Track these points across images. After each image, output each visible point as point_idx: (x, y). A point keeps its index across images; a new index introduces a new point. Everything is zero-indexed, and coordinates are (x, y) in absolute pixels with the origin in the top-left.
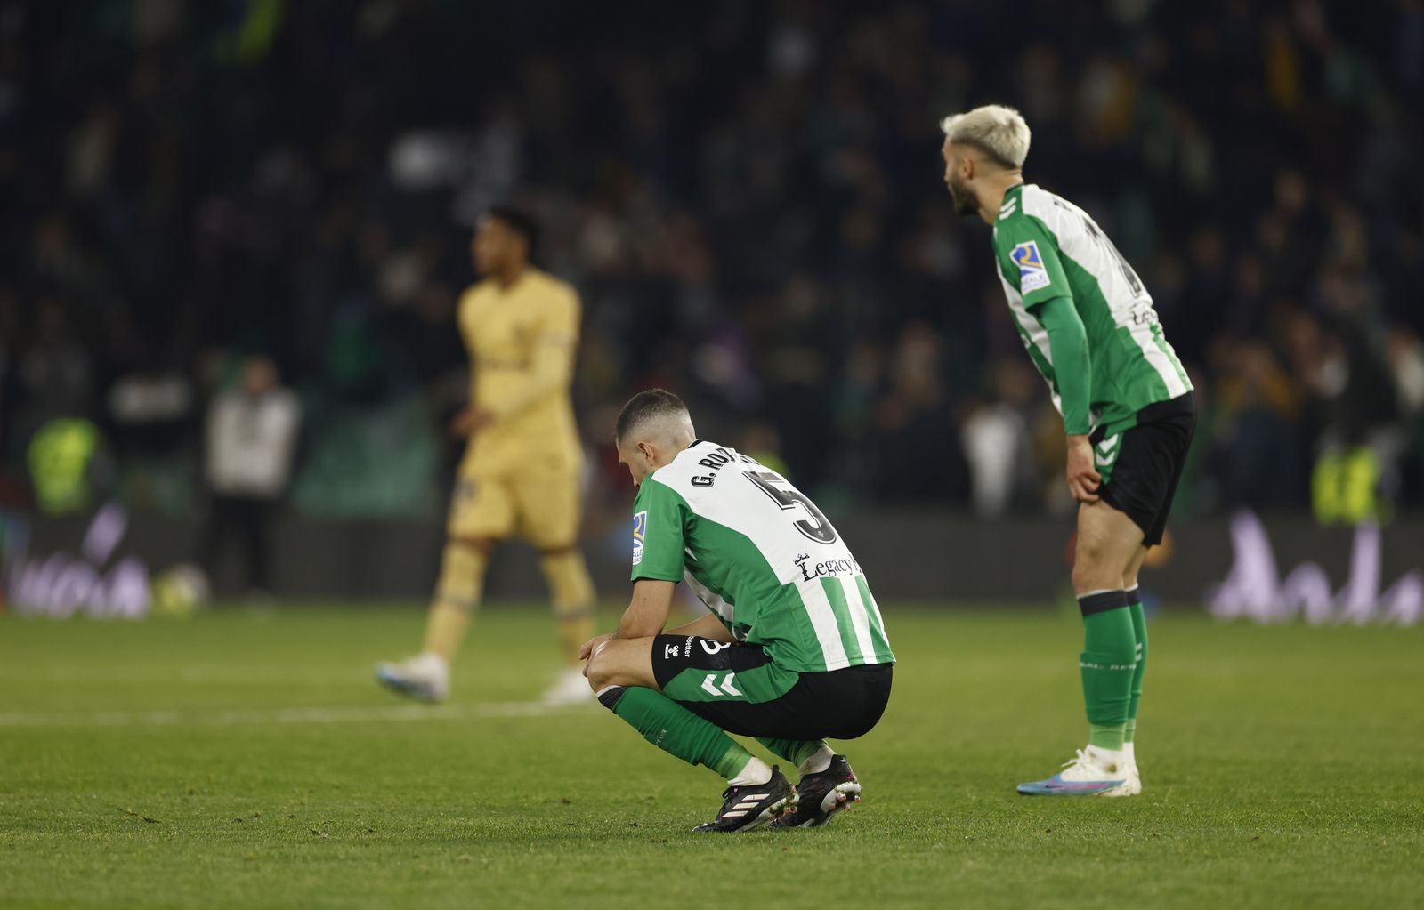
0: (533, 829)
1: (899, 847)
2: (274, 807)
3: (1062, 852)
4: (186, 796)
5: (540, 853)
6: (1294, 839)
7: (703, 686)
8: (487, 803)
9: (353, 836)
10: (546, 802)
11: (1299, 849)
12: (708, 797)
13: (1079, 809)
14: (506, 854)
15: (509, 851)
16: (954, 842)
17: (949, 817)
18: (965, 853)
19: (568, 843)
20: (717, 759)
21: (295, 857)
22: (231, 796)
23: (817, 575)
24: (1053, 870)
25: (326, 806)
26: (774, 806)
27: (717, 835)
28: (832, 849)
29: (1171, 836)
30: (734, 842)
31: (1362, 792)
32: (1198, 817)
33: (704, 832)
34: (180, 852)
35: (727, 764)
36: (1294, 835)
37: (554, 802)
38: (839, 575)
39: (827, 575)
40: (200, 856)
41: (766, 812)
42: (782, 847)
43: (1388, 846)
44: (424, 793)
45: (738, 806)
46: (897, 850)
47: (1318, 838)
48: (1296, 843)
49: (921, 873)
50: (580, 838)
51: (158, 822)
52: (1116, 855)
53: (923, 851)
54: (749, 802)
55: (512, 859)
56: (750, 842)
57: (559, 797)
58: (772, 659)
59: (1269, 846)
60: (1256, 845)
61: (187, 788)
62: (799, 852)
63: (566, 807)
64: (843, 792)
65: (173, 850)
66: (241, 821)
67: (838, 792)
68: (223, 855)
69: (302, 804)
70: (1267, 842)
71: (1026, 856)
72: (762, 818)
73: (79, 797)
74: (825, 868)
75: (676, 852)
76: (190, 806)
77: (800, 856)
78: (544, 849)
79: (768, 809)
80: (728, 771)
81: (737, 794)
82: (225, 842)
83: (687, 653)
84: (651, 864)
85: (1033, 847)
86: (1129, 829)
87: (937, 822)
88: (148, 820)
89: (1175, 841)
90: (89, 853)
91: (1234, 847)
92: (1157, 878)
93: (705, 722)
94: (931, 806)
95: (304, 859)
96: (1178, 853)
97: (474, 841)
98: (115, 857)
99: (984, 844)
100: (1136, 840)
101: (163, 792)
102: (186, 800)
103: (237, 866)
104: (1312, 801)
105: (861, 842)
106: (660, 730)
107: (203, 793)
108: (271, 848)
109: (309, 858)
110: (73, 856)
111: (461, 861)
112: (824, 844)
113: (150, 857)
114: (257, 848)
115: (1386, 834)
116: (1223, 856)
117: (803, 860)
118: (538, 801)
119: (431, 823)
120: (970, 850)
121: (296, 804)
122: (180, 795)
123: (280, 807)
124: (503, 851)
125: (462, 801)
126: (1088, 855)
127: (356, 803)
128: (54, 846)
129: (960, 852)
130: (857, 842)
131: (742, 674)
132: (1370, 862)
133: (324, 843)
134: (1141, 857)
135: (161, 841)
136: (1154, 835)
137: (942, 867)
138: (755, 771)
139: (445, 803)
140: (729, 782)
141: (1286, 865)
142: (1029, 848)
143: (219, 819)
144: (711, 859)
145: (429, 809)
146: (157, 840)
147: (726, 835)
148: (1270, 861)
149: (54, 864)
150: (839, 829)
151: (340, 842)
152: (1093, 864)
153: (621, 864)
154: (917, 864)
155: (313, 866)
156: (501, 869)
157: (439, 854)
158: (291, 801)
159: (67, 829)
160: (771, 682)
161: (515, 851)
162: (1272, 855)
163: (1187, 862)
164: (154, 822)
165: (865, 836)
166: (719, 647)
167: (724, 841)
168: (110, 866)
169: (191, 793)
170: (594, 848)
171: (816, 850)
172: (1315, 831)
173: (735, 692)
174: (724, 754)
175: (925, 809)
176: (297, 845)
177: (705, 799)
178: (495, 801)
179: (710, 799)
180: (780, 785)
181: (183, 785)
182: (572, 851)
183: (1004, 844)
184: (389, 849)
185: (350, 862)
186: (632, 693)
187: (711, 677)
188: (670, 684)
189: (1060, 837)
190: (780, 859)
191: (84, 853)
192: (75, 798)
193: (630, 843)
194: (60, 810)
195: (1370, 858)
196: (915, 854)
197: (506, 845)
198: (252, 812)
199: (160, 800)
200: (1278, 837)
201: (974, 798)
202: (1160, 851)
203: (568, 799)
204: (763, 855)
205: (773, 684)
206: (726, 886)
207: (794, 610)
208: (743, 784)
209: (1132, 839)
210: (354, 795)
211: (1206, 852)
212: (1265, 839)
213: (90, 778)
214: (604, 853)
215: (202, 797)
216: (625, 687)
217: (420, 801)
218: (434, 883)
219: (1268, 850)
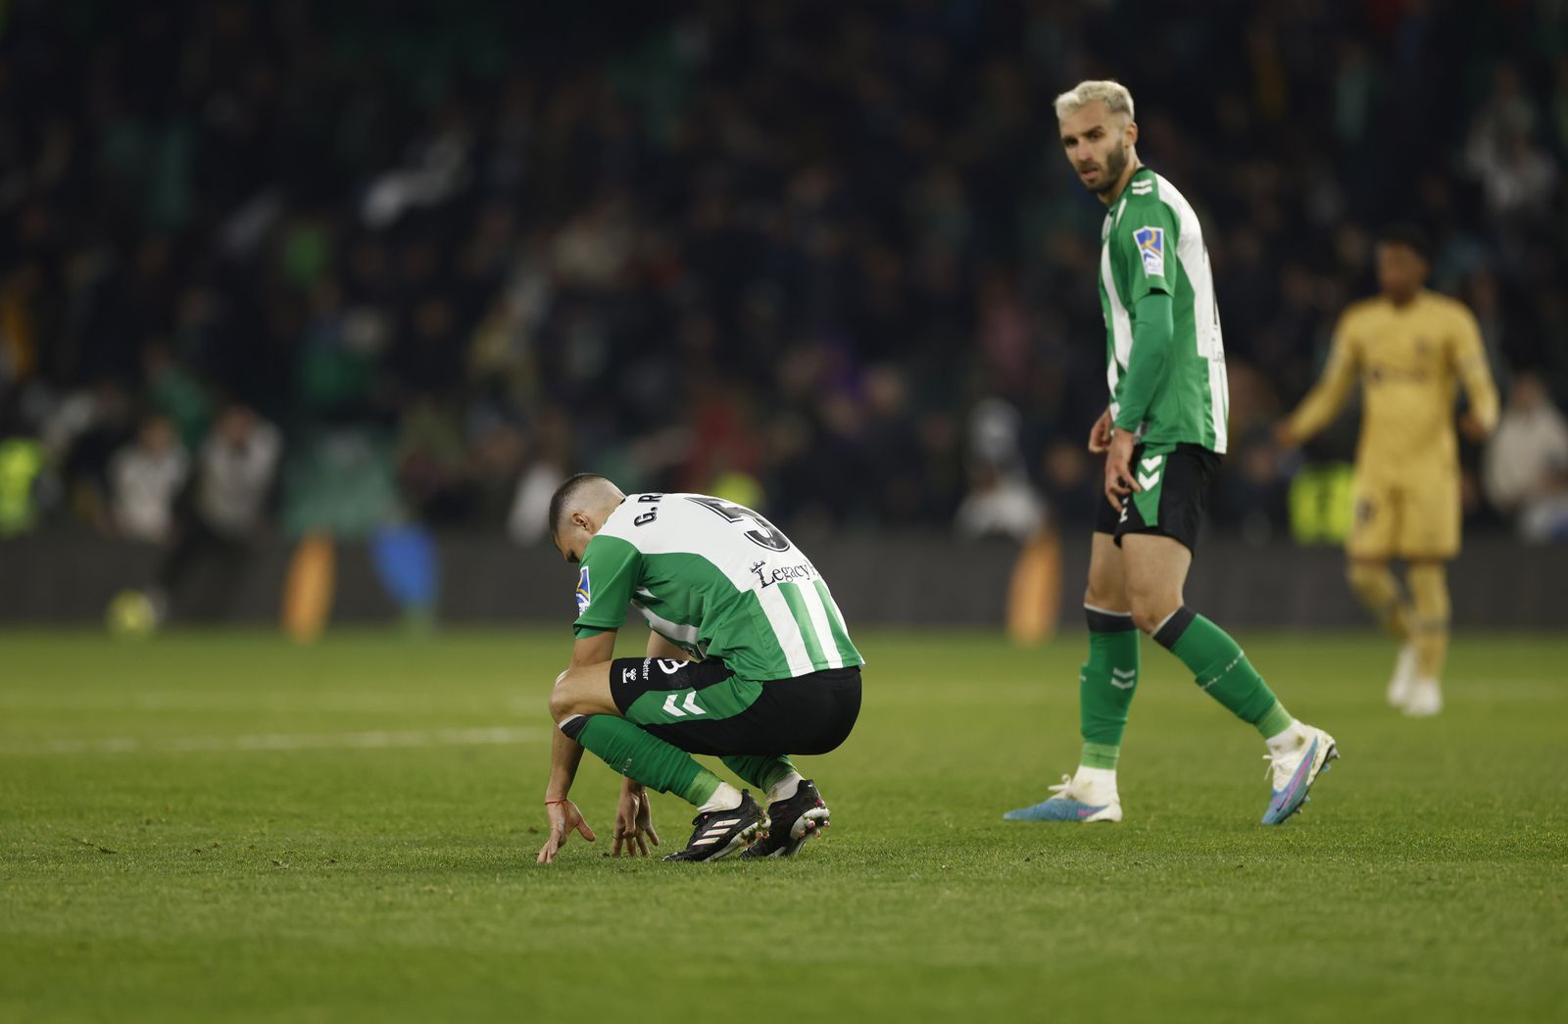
0: (500, 859)
1: (875, 877)
2: (234, 836)
3: (1042, 881)
4: (144, 826)
5: (507, 883)
6: (1279, 867)
7: (665, 708)
8: (453, 832)
9: (313, 867)
10: (512, 832)
11: (1284, 877)
12: (678, 825)
13: (1059, 838)
14: (472, 884)
15: (475, 882)
16: (931, 871)
17: (926, 846)
18: (942, 883)
19: (536, 873)
20: (686, 784)
21: (256, 888)
22: (190, 826)
23: (774, 581)
24: (1033, 899)
25: (287, 836)
26: (746, 831)
27: (687, 865)
28: (805, 879)
29: (1153, 865)
30: (705, 872)
31: (1348, 819)
32: (1181, 846)
33: (674, 862)
34: (137, 884)
35: (695, 790)
36: (1279, 863)
37: (522, 831)
38: (796, 581)
39: (784, 581)
40: (158, 887)
41: (737, 838)
42: (755, 876)
43: (1375, 874)
44: (387, 822)
45: (708, 833)
46: (873, 880)
47: (1304, 866)
48: (1281, 872)
49: (896, 902)
50: (548, 868)
51: (114, 853)
52: (1097, 884)
53: (899, 881)
54: (720, 828)
55: (478, 890)
56: (722, 871)
57: (526, 826)
58: (734, 673)
59: (1253, 874)
60: (1241, 874)
61: (145, 818)
62: (772, 883)
63: (534, 837)
64: (811, 819)
65: (130, 882)
66: (199, 851)
67: (806, 818)
68: (181, 886)
69: (263, 834)
70: (1251, 870)
71: (1005, 886)
72: (733, 844)
73: (33, 827)
74: (799, 898)
75: (647, 882)
76: (148, 836)
77: (774, 886)
78: (510, 879)
79: (740, 834)
80: (696, 799)
81: (707, 821)
82: (184, 873)
83: (645, 675)
84: (621, 895)
85: (1012, 876)
86: (1110, 857)
87: (914, 851)
88: (104, 851)
89: (1157, 870)
90: (44, 884)
91: (1218, 876)
92: (1139, 907)
93: (672, 747)
94: (907, 835)
95: (265, 891)
96: (1160, 882)
97: (439, 871)
98: (70, 889)
99: (962, 873)
100: (1118, 869)
101: (120, 822)
102: (144, 830)
103: (196, 897)
104: (1297, 828)
105: (836, 873)
106: (626, 758)
107: (160, 822)
108: (231, 879)
109: (270, 889)
110: (27, 887)
111: (425, 892)
112: (797, 874)
113: (106, 889)
114: (216, 879)
115: (1373, 862)
116: (1206, 885)
117: (777, 890)
118: (505, 830)
119: (394, 853)
120: (947, 879)
121: (256, 834)
122: (136, 824)
123: (239, 837)
124: (469, 882)
125: (426, 830)
126: (1068, 884)
127: (317, 833)
128: (7, 877)
129: (937, 881)
130: (832, 871)
131: (705, 691)
132: (1357, 891)
133: (285, 873)
134: (1122, 886)
135: (118, 873)
136: (1136, 863)
137: (918, 897)
138: (726, 796)
139: (409, 833)
140: (701, 808)
141: (1272, 894)
142: (1008, 877)
143: (177, 850)
144: (682, 890)
145: (392, 838)
146: (113, 871)
147: (697, 864)
148: (1254, 890)
149: (8, 896)
150: (813, 859)
151: (301, 873)
152: (1073, 894)
153: (589, 895)
154: (893, 894)
155: (274, 897)
156: (467, 899)
157: (403, 884)
158: (251, 831)
159: (21, 860)
160: (735, 695)
161: (482, 881)
162: (1257, 884)
163: (1170, 891)
164: (110, 853)
165: (839, 866)
166: (676, 666)
167: (695, 871)
168: (66, 898)
169: (148, 822)
170: (562, 878)
171: (790, 879)
172: (1300, 859)
173: (698, 711)
174: (693, 780)
175: (901, 838)
176: (257, 876)
177: (675, 828)
178: (460, 831)
179: (681, 828)
180: (750, 809)
181: (140, 814)
182: (540, 881)
183: (982, 874)
184: (351, 878)
185: (312, 893)
186: (594, 721)
187: (672, 698)
188: (631, 708)
189: (1039, 866)
190: (753, 889)
191: (38, 885)
192: (29, 828)
193: (599, 873)
194: (13, 840)
195: (1357, 887)
196: (892, 884)
197: (471, 875)
198: (210, 842)
199: (117, 829)
200: (1263, 865)
201: (951, 826)
202: (1142, 880)
203: (535, 828)
204: (735, 885)
205: (738, 696)
206: (698, 917)
207: (755, 616)
208: (713, 809)
209: (1113, 868)
210: (316, 825)
211: (1189, 881)
212: (1249, 867)
213: (44, 807)
214: (573, 884)
215: (159, 827)
216: (589, 716)
217: (384, 830)
218: (397, 915)
219: (1253, 878)
